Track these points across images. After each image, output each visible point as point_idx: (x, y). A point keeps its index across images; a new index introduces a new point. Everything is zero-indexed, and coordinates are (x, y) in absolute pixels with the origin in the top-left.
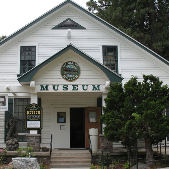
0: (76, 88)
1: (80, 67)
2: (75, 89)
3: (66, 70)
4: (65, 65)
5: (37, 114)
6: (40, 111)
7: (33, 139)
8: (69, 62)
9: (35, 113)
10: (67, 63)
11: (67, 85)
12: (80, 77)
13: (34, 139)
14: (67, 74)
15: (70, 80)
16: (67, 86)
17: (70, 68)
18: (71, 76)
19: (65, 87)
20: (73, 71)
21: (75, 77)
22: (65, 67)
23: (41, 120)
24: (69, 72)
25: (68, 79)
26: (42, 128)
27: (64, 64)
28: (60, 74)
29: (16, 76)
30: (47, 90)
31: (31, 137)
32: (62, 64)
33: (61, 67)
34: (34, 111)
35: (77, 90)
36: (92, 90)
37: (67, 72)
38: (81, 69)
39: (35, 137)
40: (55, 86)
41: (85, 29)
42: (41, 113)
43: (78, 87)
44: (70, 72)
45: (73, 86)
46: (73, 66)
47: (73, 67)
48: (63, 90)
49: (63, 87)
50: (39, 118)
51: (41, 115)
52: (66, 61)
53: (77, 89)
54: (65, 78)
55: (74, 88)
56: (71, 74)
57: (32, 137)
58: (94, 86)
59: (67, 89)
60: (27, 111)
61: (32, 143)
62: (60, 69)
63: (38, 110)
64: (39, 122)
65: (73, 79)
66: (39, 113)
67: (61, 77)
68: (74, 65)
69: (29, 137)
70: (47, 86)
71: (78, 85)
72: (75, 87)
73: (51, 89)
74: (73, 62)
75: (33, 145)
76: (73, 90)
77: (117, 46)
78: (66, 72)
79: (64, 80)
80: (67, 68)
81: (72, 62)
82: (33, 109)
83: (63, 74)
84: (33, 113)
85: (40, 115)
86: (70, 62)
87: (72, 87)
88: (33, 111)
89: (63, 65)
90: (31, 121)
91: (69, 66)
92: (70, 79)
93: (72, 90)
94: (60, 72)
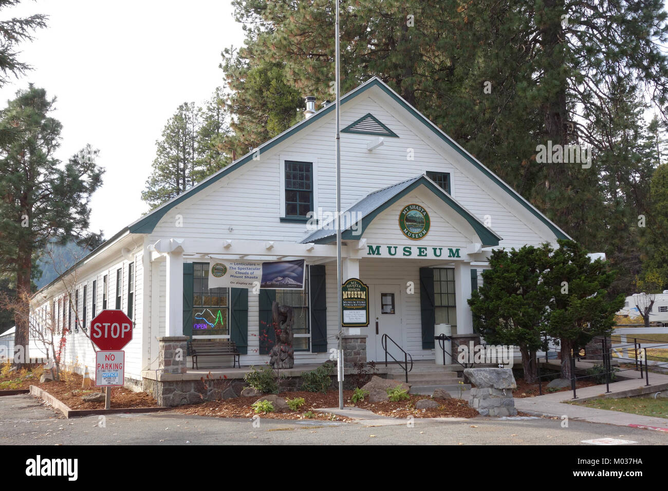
0: (423, 252)
1: (430, 214)
2: (422, 254)
3: (408, 220)
4: (406, 210)
5: (361, 298)
6: (364, 292)
7: (357, 344)
8: (412, 205)
9: (356, 297)
10: (408, 208)
11: (409, 246)
12: (430, 233)
13: (359, 344)
14: (409, 226)
15: (415, 239)
16: (410, 248)
17: (414, 216)
18: (417, 231)
19: (407, 250)
20: (420, 223)
21: (423, 233)
22: (406, 213)
23: (366, 308)
24: (412, 223)
25: (411, 237)
26: (369, 324)
27: (404, 209)
28: (398, 227)
29: (279, 220)
30: (378, 254)
31: (353, 340)
32: (401, 208)
33: (399, 213)
34: (356, 292)
35: (426, 255)
36: (449, 256)
37: (410, 223)
38: (431, 219)
39: (359, 340)
40: (391, 247)
41: (398, 137)
42: (367, 295)
43: (426, 250)
44: (415, 224)
45: (420, 249)
46: (418, 212)
47: (419, 215)
48: (404, 254)
49: (404, 249)
50: (364, 305)
51: (367, 300)
52: (407, 204)
53: (424, 254)
54: (407, 234)
55: (420, 252)
56: (415, 227)
57: (355, 340)
58: (451, 250)
59: (410, 253)
60: (344, 292)
61: (355, 350)
62: (398, 217)
63: (361, 291)
64: (364, 312)
65: (418, 236)
66: (363, 296)
67: (400, 232)
68: (420, 211)
69: (350, 340)
70: (378, 248)
71: (428, 248)
72: (422, 250)
73: (384, 253)
74: (419, 206)
75: (357, 355)
76: (420, 255)
77: (449, 173)
78: (407, 223)
79: (404, 237)
80: (410, 215)
81: (416, 205)
82: (353, 288)
83: (402, 227)
84: (352, 297)
85: (365, 300)
86: (414, 205)
87: (418, 250)
88: (353, 292)
89: (403, 211)
90: (351, 311)
91: (412, 213)
92: (415, 236)
93: (418, 255)
94: (397, 222)
